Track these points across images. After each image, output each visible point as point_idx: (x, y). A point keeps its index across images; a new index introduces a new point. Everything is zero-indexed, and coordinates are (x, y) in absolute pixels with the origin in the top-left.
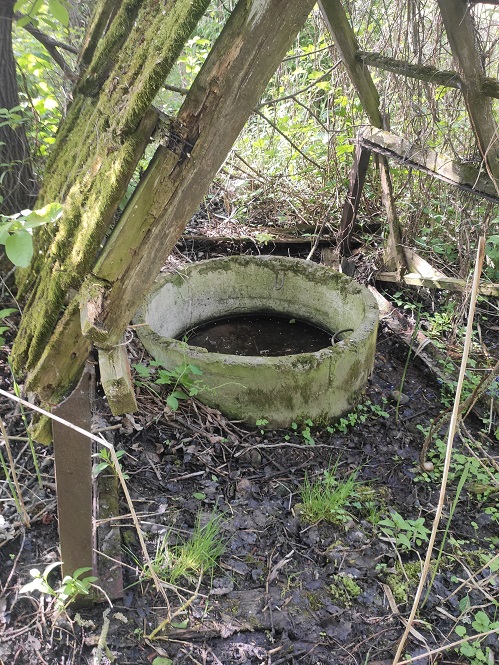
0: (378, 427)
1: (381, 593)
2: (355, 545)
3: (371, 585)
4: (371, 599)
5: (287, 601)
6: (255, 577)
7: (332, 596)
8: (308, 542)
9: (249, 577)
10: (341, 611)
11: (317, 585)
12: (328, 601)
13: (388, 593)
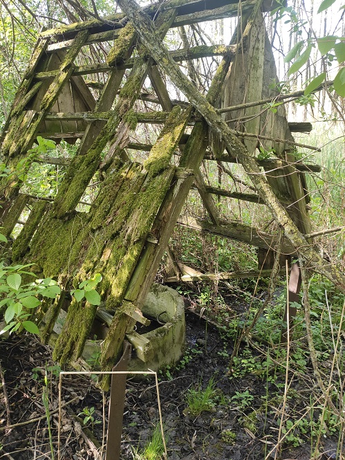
0: (199, 361)
1: (245, 432)
2: (222, 417)
3: (239, 431)
4: (242, 437)
5: (207, 453)
6: (186, 449)
7: (225, 442)
8: (199, 425)
9: (183, 451)
10: (232, 447)
11: (215, 440)
12: (224, 445)
13: (247, 431)
